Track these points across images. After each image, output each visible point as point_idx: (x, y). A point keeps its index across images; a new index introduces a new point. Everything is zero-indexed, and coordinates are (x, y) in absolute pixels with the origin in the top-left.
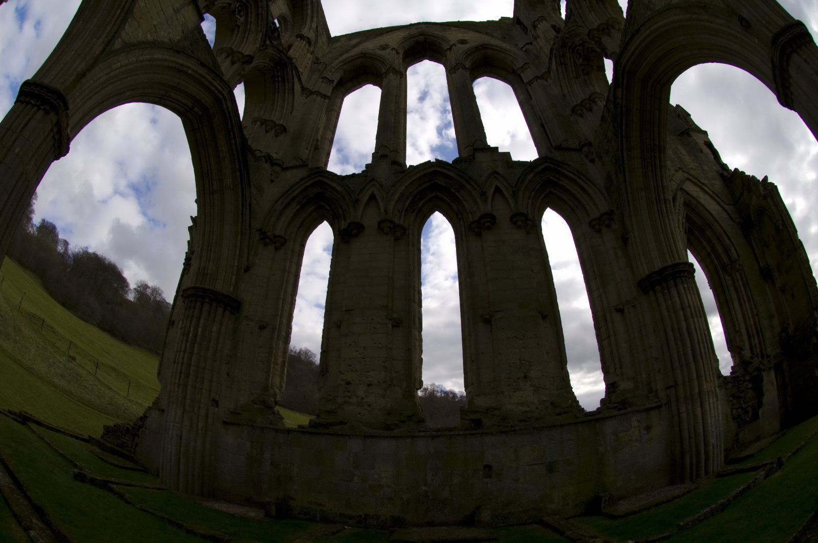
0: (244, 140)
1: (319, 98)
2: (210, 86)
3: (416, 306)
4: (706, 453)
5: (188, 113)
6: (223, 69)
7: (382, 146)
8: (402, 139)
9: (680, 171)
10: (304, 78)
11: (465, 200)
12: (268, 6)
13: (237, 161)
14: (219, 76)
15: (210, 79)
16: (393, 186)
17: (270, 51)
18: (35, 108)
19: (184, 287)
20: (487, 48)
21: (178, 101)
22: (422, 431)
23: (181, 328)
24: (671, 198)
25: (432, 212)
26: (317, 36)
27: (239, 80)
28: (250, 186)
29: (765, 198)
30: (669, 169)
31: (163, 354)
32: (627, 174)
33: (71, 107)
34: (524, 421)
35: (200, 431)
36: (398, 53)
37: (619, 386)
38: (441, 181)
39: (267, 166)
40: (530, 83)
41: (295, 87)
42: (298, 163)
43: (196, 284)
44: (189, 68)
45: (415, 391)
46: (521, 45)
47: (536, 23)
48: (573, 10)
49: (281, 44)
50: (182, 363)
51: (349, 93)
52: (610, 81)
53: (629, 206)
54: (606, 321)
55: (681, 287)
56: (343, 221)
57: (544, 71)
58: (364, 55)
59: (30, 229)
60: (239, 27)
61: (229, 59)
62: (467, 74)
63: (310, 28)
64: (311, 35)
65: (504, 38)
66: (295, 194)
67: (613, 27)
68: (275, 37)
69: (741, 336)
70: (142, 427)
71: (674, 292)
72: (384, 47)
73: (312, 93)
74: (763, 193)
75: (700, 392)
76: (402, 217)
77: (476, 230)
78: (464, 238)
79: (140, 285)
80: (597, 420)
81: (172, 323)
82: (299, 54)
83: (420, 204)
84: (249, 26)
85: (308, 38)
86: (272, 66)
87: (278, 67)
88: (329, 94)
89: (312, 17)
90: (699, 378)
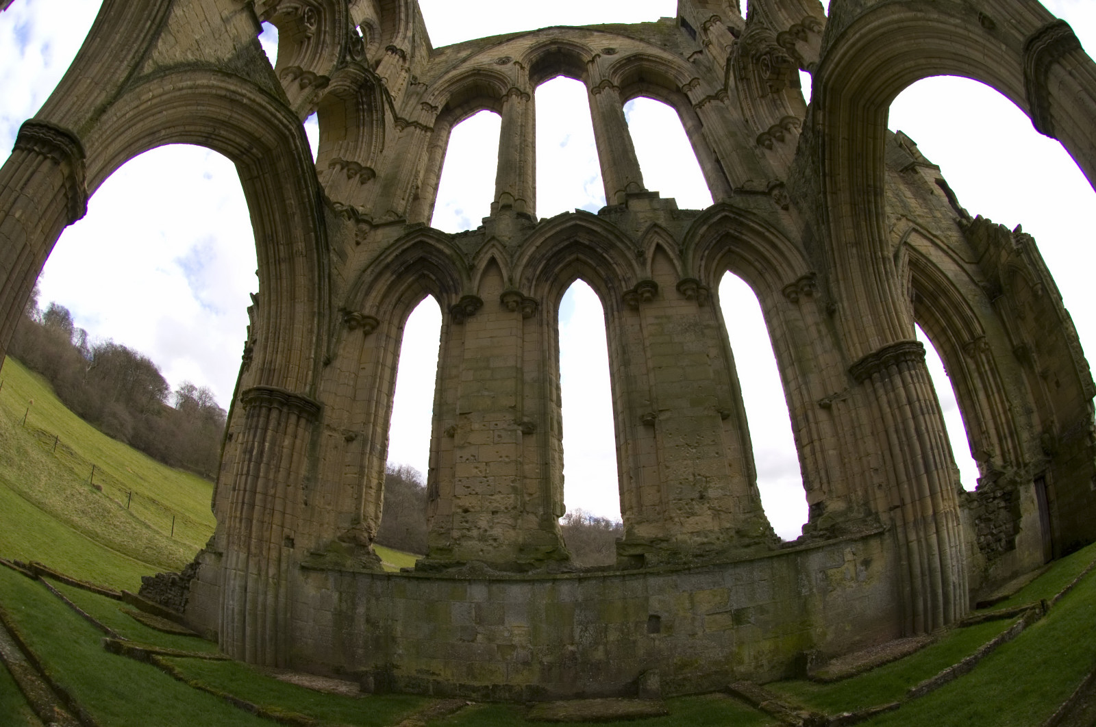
0: (319, 191)
1: (418, 131)
2: (273, 119)
3: (554, 405)
4: (946, 595)
5: (244, 156)
6: (290, 96)
7: (504, 193)
8: (530, 183)
9: (904, 220)
10: (397, 105)
11: (616, 264)
12: (347, 10)
13: (310, 218)
14: (283, 104)
15: (273, 110)
16: (519, 246)
17: (352, 70)
18: (41, 157)
19: (243, 388)
20: (642, 59)
21: (230, 140)
22: (566, 572)
23: (242, 444)
24: (891, 256)
25: (573, 280)
26: (414, 48)
27: (311, 109)
28: (328, 250)
29: (1018, 253)
30: (888, 216)
31: (218, 479)
32: (832, 225)
33: (88, 154)
34: (701, 556)
35: (270, 580)
36: (522, 68)
37: (826, 507)
38: (584, 239)
39: (350, 223)
40: (700, 105)
41: (386, 117)
42: (392, 219)
43: (260, 384)
44: (244, 96)
45: (555, 518)
46: (687, 54)
47: (708, 25)
48: (757, 7)
49: (366, 60)
50: (245, 490)
51: (458, 123)
52: (808, 102)
53: (836, 266)
54: (808, 421)
55: (907, 373)
56: (454, 295)
57: (719, 88)
58: (477, 72)
59: (35, 316)
60: (309, 38)
61: (297, 83)
62: (616, 95)
63: (404, 38)
64: (406, 46)
65: (665, 45)
66: (389, 259)
67: (811, 29)
68: (358, 51)
69: (989, 438)
70: (193, 578)
71: (898, 381)
72: (504, 61)
73: (408, 124)
74: (1015, 248)
75: (935, 513)
76: (533, 287)
77: (632, 303)
78: (616, 313)
79: (183, 386)
80: (798, 553)
81: (229, 437)
82: (391, 72)
83: (557, 270)
84: (322, 37)
85: (402, 51)
86: (354, 90)
87: (362, 91)
88: (432, 126)
89: (407, 23)
90: (933, 494)
